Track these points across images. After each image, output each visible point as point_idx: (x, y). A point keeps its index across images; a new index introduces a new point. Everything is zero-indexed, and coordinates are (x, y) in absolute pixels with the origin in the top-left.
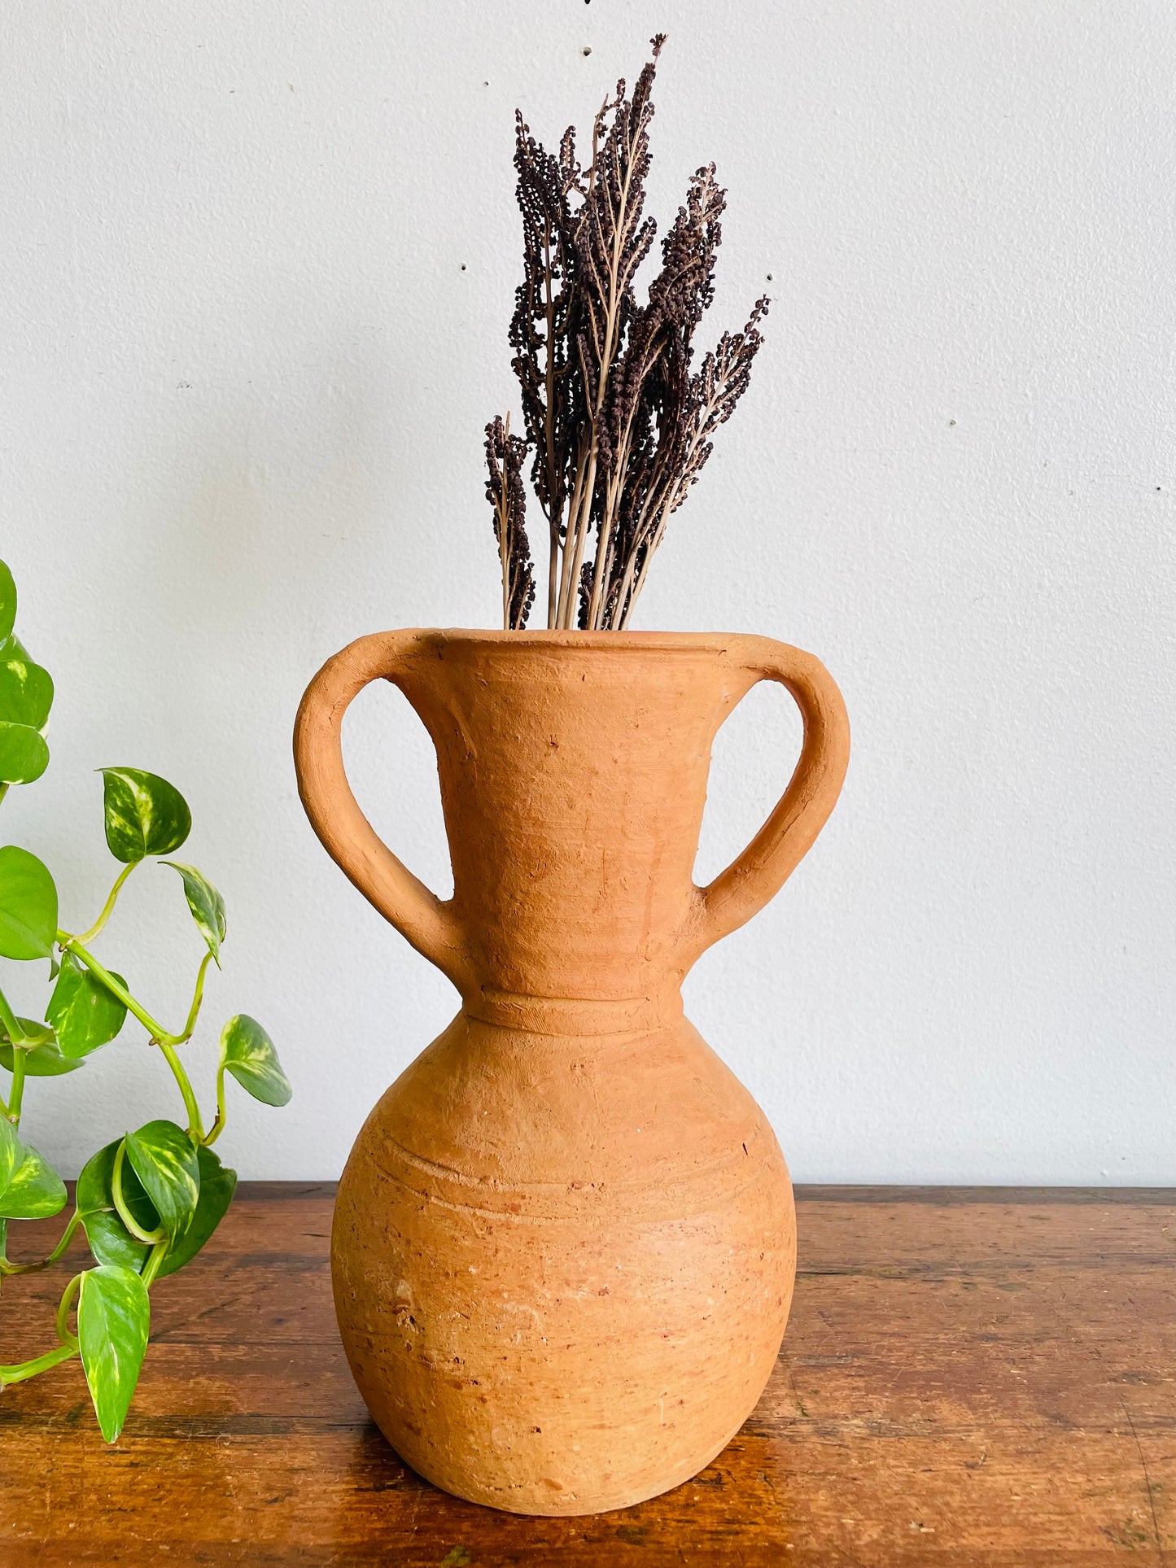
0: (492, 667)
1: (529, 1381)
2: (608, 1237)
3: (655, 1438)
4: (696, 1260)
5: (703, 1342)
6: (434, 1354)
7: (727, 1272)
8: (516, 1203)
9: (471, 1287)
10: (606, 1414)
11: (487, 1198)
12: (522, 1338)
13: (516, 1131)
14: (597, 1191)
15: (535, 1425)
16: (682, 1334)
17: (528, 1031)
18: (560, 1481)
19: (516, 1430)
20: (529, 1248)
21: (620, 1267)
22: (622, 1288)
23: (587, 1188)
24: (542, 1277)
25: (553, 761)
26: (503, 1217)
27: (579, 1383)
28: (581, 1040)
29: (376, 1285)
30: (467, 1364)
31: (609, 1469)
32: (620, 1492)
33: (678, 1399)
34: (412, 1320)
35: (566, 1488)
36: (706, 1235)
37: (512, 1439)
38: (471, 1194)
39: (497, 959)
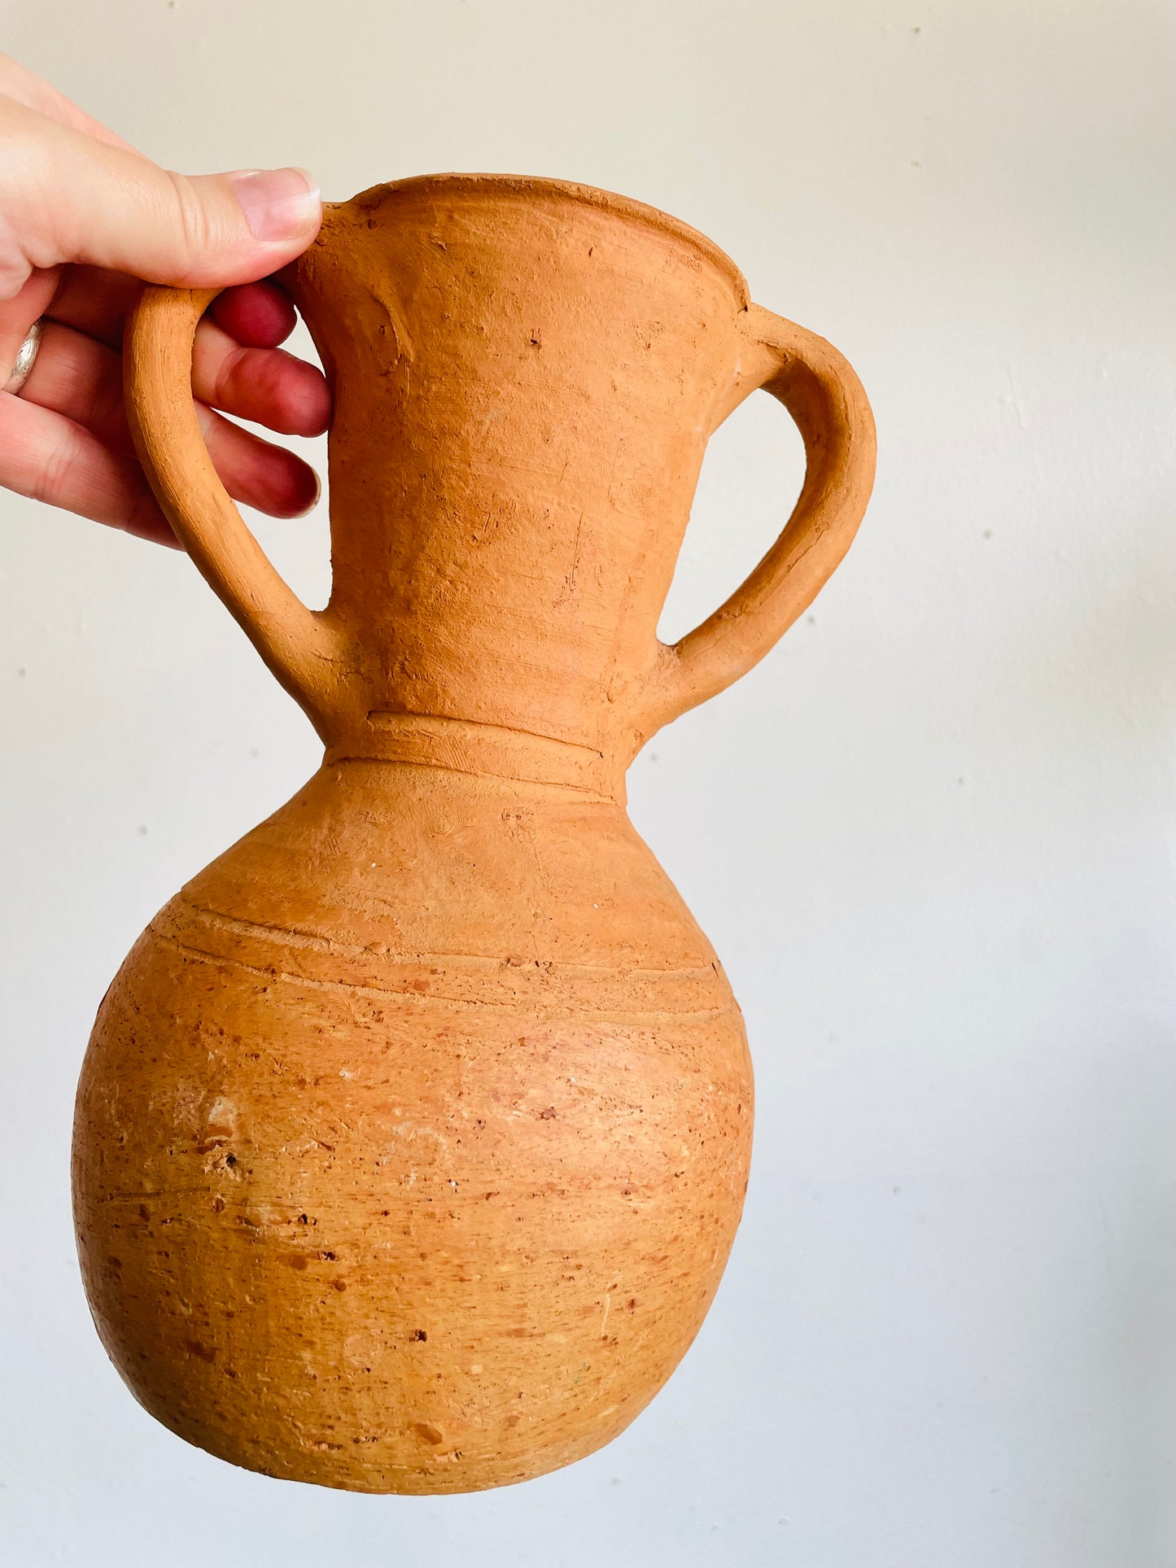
0: (457, 224)
1: (421, 1250)
2: (558, 1036)
3: (589, 1360)
4: (672, 1089)
5: (671, 1212)
6: (265, 1212)
7: (706, 1115)
8: (422, 979)
9: (341, 1099)
10: (530, 1311)
11: (374, 972)
12: (418, 1179)
13: (421, 886)
14: (543, 972)
15: (418, 1327)
16: (649, 1193)
17: (441, 767)
18: (440, 1427)
19: (386, 1337)
20: (440, 1043)
21: (573, 1080)
22: (575, 1111)
23: (528, 967)
24: (458, 1084)
25: (530, 368)
26: (400, 998)
27: (498, 1257)
28: (518, 787)
29: (170, 1112)
30: (319, 1225)
31: (518, 1407)
32: (523, 1452)
33: (629, 1297)
34: (231, 1160)
35: (448, 1442)
36: (682, 1056)
37: (377, 1353)
38: (350, 967)
39: (403, 668)
